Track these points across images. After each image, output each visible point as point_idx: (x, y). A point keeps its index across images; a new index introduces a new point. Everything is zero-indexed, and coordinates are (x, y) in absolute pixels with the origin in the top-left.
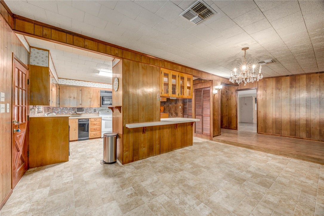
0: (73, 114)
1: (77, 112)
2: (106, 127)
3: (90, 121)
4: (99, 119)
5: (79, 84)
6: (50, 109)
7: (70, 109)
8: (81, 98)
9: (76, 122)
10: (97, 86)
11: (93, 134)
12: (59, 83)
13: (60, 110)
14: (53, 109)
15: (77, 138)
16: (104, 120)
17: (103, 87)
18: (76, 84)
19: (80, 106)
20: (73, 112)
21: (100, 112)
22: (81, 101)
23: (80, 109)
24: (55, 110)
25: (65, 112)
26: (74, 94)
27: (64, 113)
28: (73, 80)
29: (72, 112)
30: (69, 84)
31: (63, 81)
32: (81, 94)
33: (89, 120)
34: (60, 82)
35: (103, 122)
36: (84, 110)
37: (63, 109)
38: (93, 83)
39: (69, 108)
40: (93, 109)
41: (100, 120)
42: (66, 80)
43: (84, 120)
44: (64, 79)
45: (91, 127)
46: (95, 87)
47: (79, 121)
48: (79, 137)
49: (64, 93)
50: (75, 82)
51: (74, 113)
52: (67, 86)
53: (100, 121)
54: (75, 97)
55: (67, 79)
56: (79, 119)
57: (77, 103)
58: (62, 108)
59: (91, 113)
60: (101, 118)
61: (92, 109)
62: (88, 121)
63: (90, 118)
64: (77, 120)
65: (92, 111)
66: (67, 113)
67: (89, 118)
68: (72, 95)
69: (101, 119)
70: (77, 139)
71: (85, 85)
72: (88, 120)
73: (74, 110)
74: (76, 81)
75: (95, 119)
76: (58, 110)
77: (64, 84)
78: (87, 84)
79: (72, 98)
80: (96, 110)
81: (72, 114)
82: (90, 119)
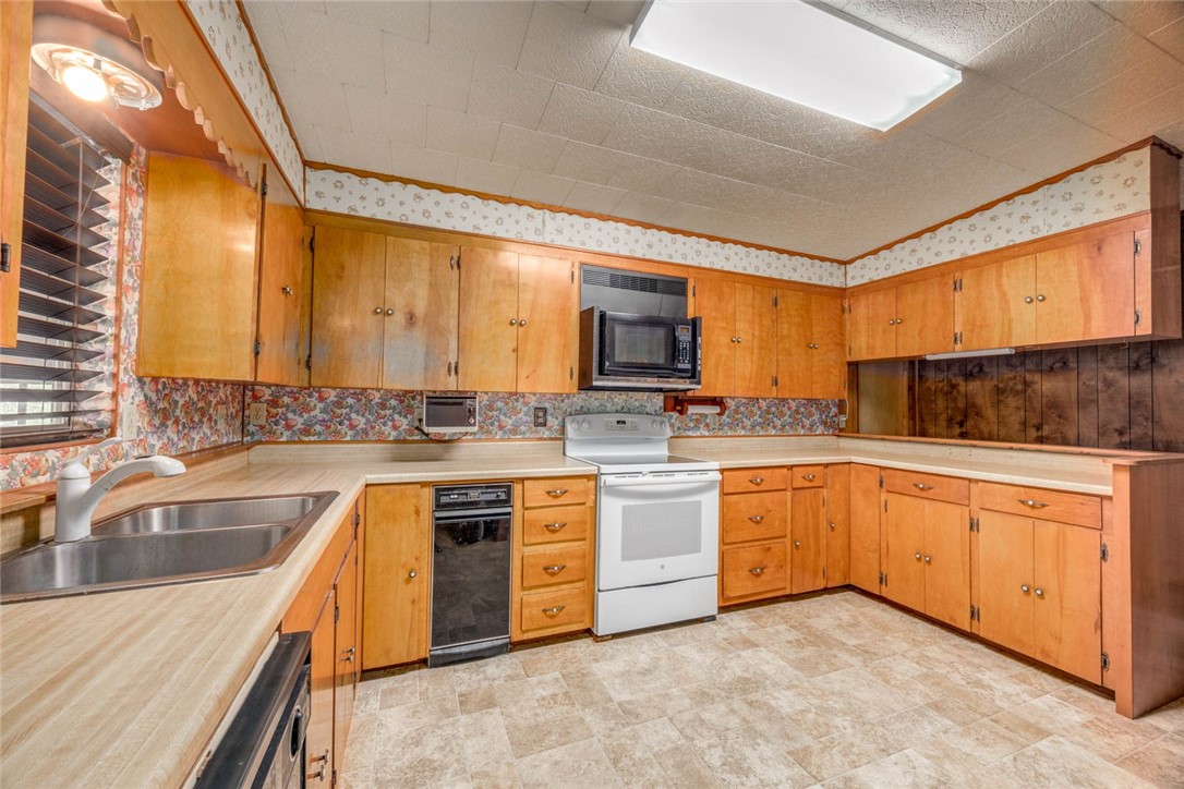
0: (405, 441)
1: (426, 429)
2: (629, 554)
3: (517, 502)
4: (580, 485)
5: (448, 214)
6: (256, 398)
7: (383, 406)
8: (453, 323)
9: (417, 513)
10: (560, 232)
11: (536, 611)
12: (314, 204)
13: (323, 411)
14: (274, 403)
15: (425, 649)
16: (614, 491)
17: (599, 243)
18: (426, 213)
19: (451, 384)
20: (404, 423)
21: (570, 429)
22: (453, 345)
23: (451, 407)
24: (288, 406)
25: (352, 427)
26: (412, 286)
27: (344, 429)
28: (405, 181)
29: (395, 428)
30: (381, 215)
31: (339, 185)
32: (454, 295)
33: (509, 493)
34: (319, 194)
35: (612, 512)
36: (471, 413)
37: (339, 404)
38: (536, 212)
39: (377, 397)
40: (526, 404)
41: (586, 493)
42: (356, 179)
43: (474, 495)
44: (343, 177)
45: (527, 550)
46: (548, 241)
47: (439, 506)
48: (437, 639)
49: (340, 277)
50: (417, 197)
51: (409, 432)
52: (368, 229)
53: (590, 503)
54: (420, 308)
55: (364, 174)
56: (441, 489)
57: (427, 354)
58: (332, 395)
59: (514, 431)
60: (595, 477)
61: (519, 405)
62: (507, 502)
63: (522, 480)
64: (428, 495)
65: (524, 416)
66: (365, 432)
67: (513, 480)
68: (397, 299)
69: (592, 483)
70: (423, 654)
71: (481, 223)
72: (502, 490)
73: (409, 410)
74: (424, 192)
75: (556, 487)
76: (306, 409)
77: (345, 211)
78: (500, 221)
79: (399, 318)
80: (545, 410)
81: (397, 441)
82: (517, 488)
